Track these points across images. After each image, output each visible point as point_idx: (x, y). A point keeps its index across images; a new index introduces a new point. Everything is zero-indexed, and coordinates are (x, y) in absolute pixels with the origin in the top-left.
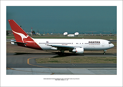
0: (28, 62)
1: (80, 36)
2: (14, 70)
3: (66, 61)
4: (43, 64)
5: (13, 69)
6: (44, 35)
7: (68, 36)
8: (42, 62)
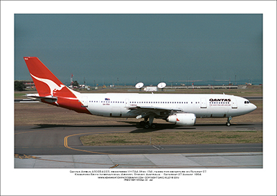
0: (66, 144)
1: (168, 90)
2: (37, 160)
3: (142, 140)
4: (95, 146)
5: (36, 158)
6: (96, 88)
7: (145, 89)
8: (93, 142)
